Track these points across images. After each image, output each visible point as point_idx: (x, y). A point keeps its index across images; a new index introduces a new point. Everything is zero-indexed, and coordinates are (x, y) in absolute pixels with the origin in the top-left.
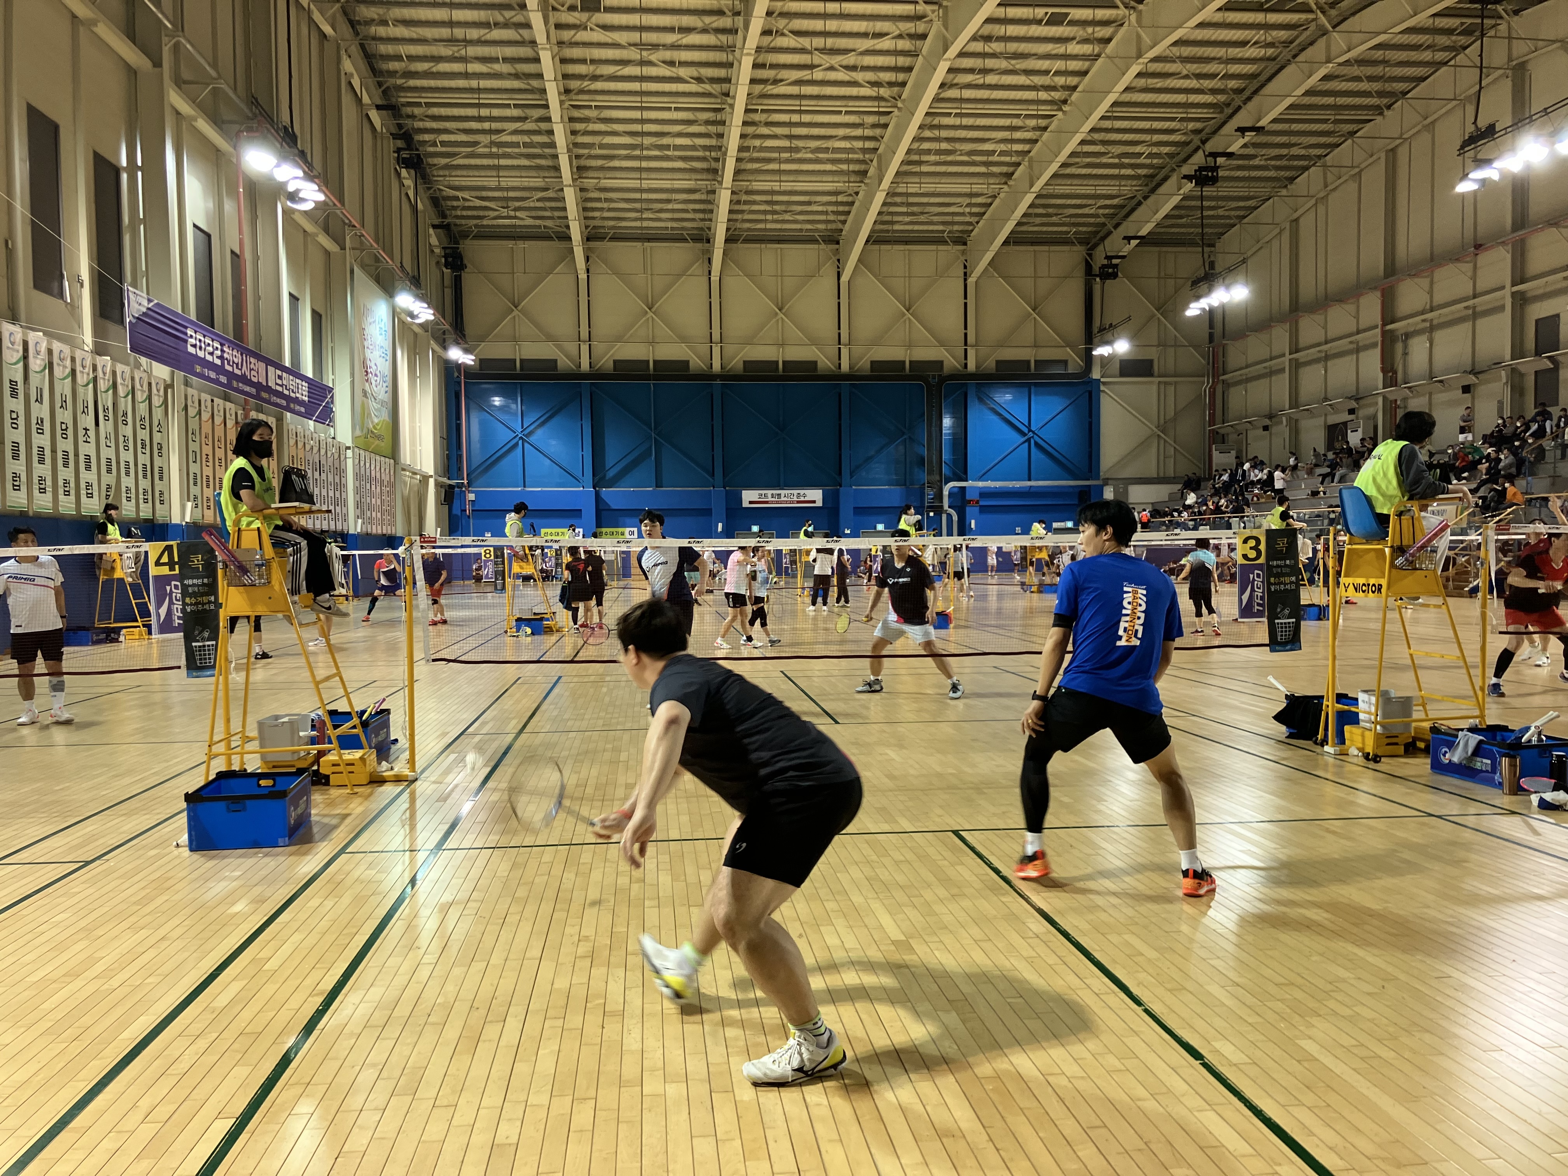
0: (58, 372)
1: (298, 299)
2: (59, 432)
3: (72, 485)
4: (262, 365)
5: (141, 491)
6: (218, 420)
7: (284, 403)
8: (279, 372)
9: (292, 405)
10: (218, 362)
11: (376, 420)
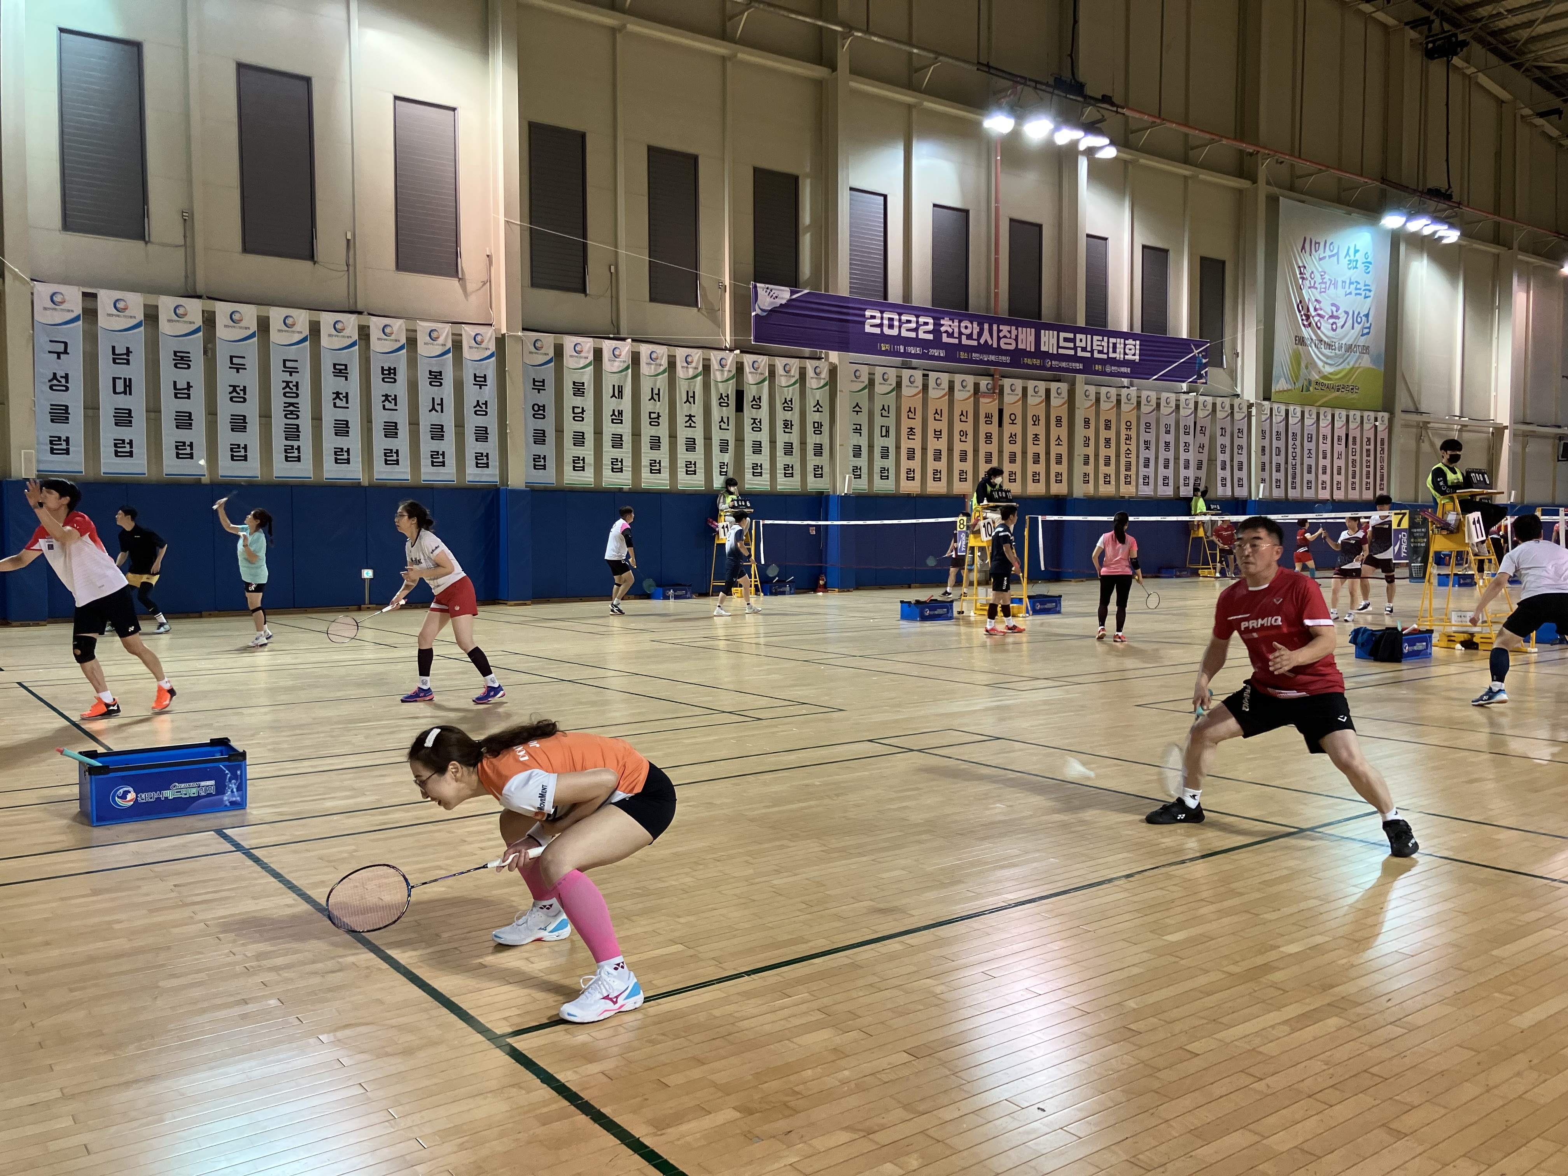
0: (647, 370)
1: (1166, 251)
2: (645, 421)
4: (1026, 332)
5: (780, 467)
6: (937, 393)
7: (1080, 366)
8: (1071, 336)
9: (1098, 367)
10: (930, 337)
11: (1328, 370)
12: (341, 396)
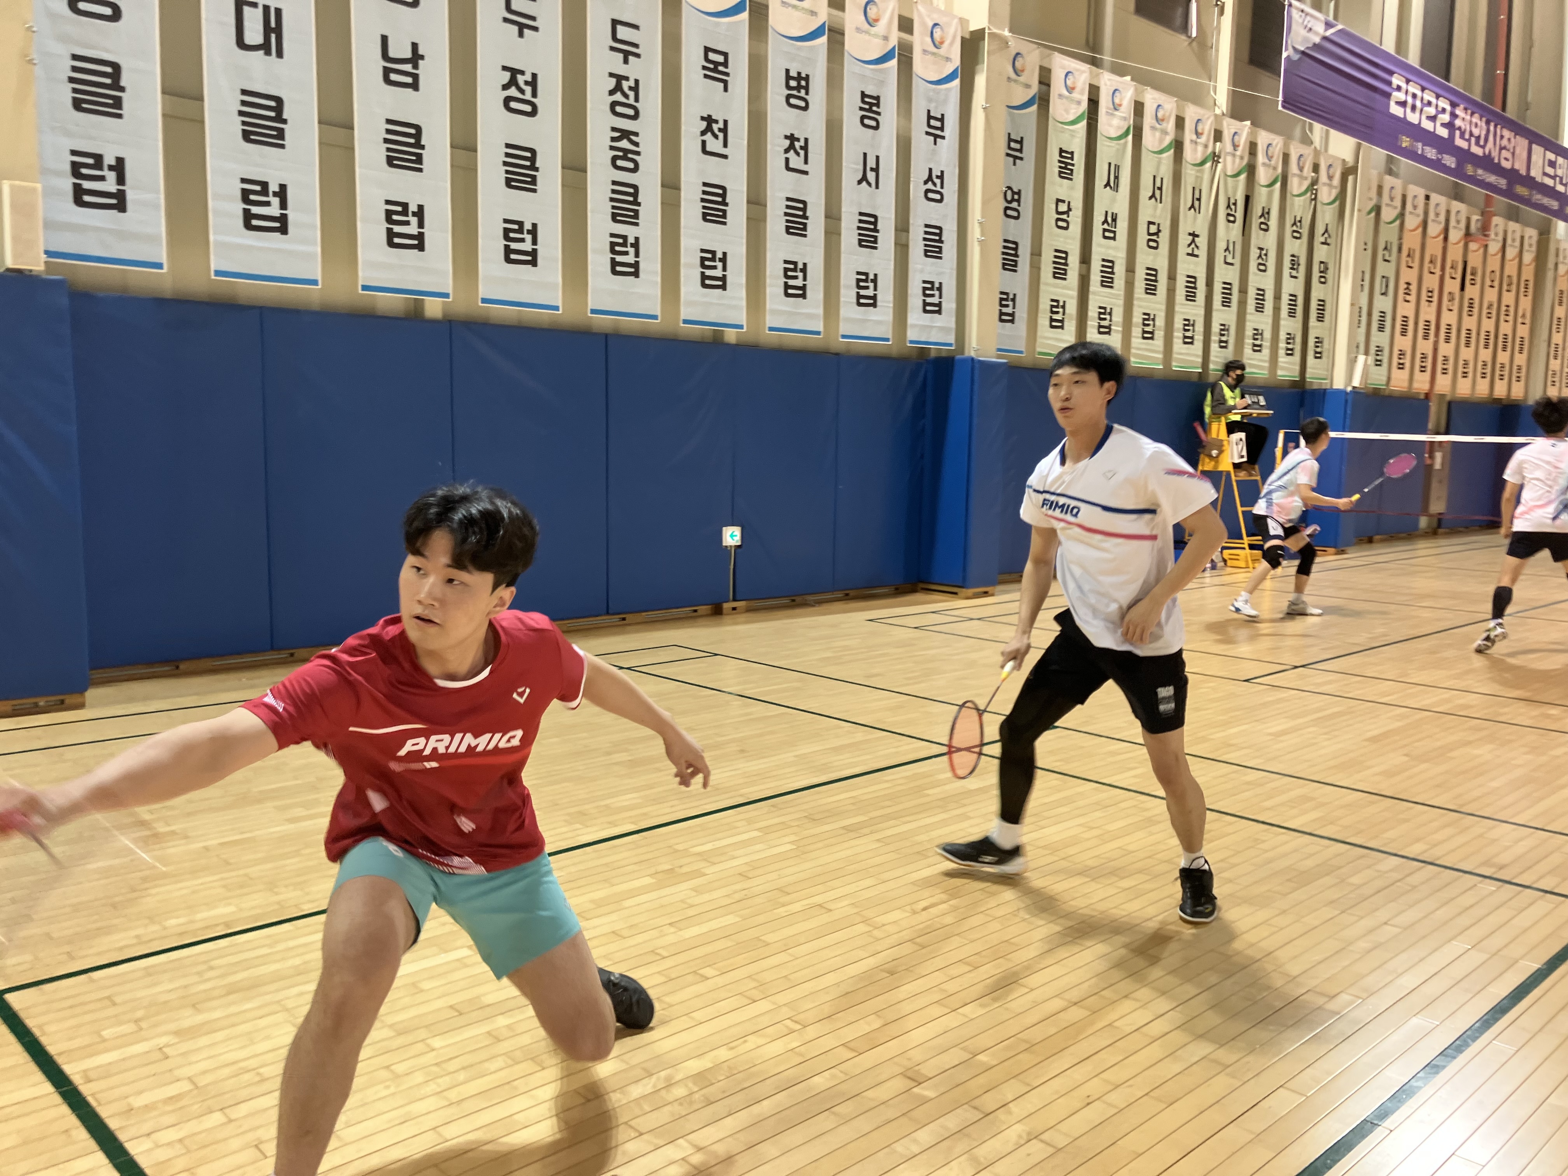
0: (1150, 140)
2: (1142, 237)
3: (1160, 322)
4: (1521, 144)
5: (1283, 336)
6: (1434, 229)
7: (1555, 205)
8: (1551, 155)
10: (1444, 133)
12: (715, 127)
